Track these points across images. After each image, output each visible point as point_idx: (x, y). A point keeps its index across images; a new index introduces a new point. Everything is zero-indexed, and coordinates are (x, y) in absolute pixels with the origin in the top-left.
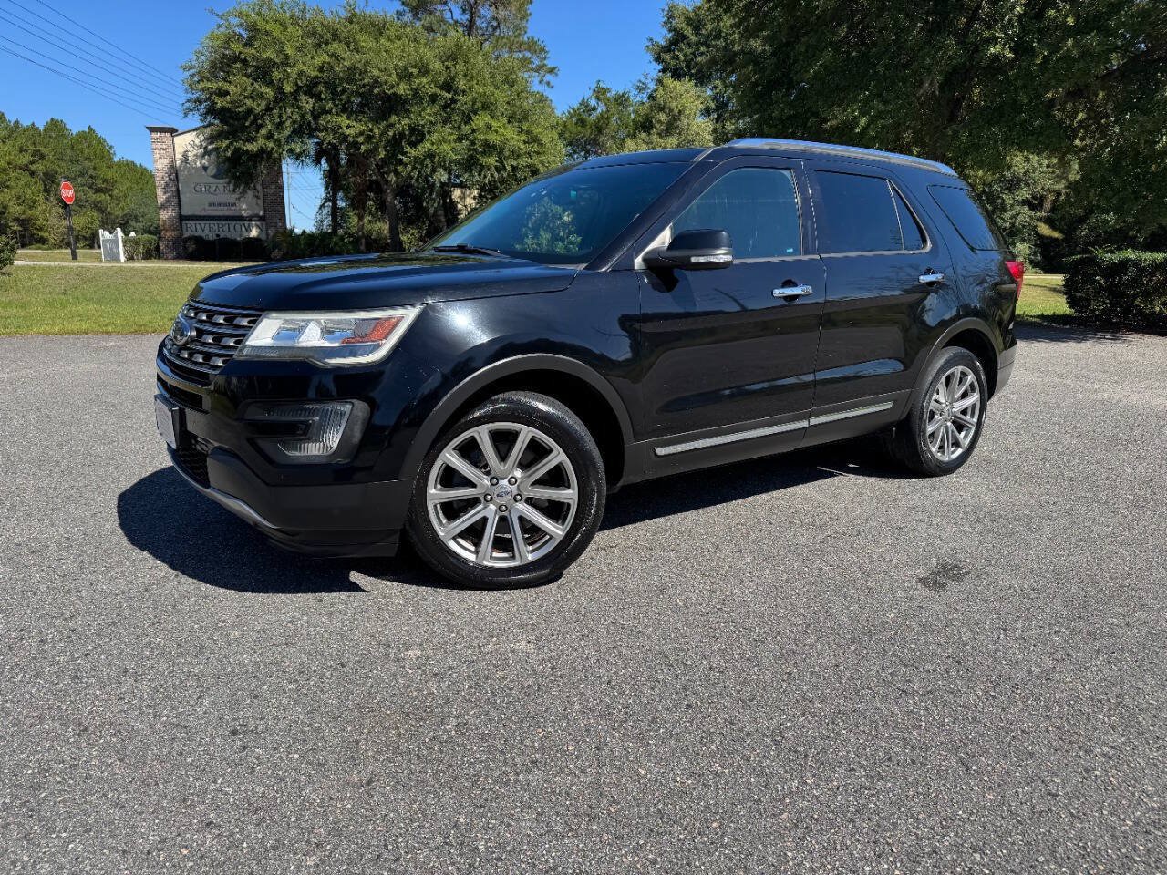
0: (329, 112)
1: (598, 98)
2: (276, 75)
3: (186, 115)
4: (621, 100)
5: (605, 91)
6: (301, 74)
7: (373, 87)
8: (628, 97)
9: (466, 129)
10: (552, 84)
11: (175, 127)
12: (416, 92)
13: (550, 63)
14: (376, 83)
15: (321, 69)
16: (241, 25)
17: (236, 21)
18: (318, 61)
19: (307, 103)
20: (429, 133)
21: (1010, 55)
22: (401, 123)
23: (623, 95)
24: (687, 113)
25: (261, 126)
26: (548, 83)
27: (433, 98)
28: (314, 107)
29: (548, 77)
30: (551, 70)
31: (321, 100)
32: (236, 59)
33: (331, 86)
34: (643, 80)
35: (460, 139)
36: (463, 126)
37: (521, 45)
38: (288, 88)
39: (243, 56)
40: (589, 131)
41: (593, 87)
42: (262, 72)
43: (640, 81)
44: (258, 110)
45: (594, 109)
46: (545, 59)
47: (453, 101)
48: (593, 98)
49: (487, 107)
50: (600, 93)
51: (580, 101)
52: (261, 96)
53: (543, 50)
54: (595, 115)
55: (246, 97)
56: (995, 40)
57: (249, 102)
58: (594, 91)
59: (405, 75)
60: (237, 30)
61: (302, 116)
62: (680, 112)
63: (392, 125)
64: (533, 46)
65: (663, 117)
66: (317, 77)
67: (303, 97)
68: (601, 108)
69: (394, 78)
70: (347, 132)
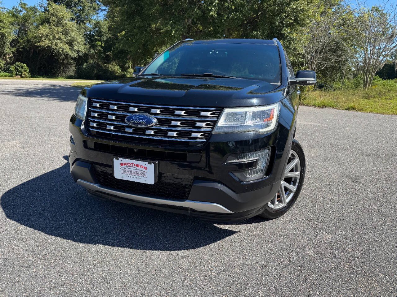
1: (22, 7)
4: (33, 9)
5: (25, 5)
8: (37, 8)
21: (216, 16)
23: (34, 7)
24: (65, 18)
34: (42, 3)
40: (21, 21)
41: (19, 2)
43: (40, 3)
45: (21, 11)
48: (20, 7)
50: (23, 5)
51: (12, 7)
54: (21, 14)
56: (211, 10)
58: (20, 4)
62: (62, 17)
65: (54, 18)
68: (24, 12)
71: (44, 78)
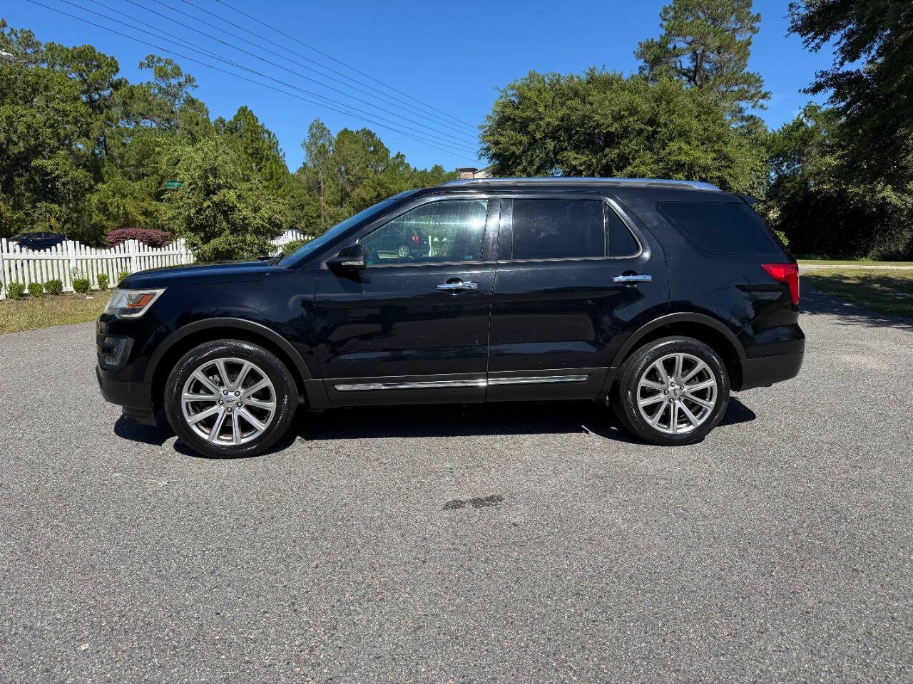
0: (566, 149)
1: (807, 115)
2: (532, 127)
3: (480, 158)
6: (548, 124)
7: (595, 128)
9: (663, 153)
10: (765, 106)
11: (476, 168)
12: (626, 129)
13: (763, 90)
14: (598, 125)
15: (562, 120)
16: (514, 95)
17: (512, 92)
18: (560, 114)
19: (551, 144)
20: (634, 159)
22: (613, 153)
25: (519, 164)
26: (762, 107)
27: (640, 132)
28: (555, 147)
29: (761, 102)
30: (764, 96)
31: (560, 141)
32: (509, 119)
33: (568, 130)
35: (657, 162)
36: (661, 151)
37: (737, 80)
38: (538, 136)
39: (512, 117)
41: (803, 107)
42: (523, 126)
44: (517, 153)
46: (760, 86)
47: (655, 132)
48: (803, 116)
49: (683, 134)
50: (810, 111)
52: (521, 143)
53: (758, 81)
55: (512, 145)
57: (513, 148)
58: (805, 110)
59: (618, 117)
60: (513, 99)
61: (547, 154)
63: (606, 155)
64: (748, 79)
66: (558, 125)
67: (549, 140)
68: (811, 124)
69: (610, 120)
70: (574, 163)
71: (825, 259)
